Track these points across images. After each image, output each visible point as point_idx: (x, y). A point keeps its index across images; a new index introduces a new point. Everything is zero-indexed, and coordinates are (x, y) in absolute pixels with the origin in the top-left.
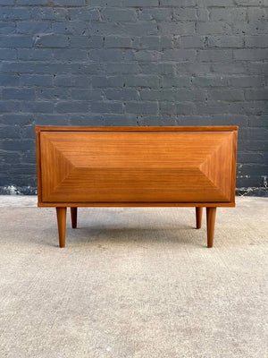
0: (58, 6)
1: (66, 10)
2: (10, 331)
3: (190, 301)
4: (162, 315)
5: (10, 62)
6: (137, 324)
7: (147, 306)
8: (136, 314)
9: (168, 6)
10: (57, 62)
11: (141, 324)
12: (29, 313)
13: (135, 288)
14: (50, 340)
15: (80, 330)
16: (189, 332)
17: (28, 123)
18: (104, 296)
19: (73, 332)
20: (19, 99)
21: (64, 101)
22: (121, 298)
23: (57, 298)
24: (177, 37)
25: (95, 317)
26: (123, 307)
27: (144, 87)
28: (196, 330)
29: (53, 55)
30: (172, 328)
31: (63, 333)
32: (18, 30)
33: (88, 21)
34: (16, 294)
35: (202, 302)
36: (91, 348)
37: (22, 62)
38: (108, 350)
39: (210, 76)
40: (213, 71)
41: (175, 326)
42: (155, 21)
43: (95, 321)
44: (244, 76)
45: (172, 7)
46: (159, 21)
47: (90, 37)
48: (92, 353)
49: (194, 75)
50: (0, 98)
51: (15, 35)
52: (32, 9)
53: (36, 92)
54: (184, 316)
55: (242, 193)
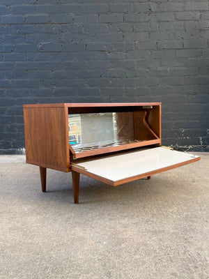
0: (54, 23)
1: (59, 26)
4: (137, 224)
6: (121, 229)
9: (130, 22)
10: (54, 62)
11: (124, 229)
14: (66, 239)
15: (84, 233)
19: (81, 234)
20: (28, 88)
21: (59, 88)
24: (136, 42)
25: (93, 225)
27: (115, 77)
29: (51, 56)
32: (27, 40)
33: (75, 33)
35: (162, 216)
36: (93, 243)
37: (29, 62)
38: (105, 243)
39: (160, 68)
40: (162, 65)
42: (120, 32)
45: (132, 22)
46: (124, 32)
47: (76, 44)
48: (94, 245)
49: (149, 68)
50: (14, 87)
51: (25, 44)
52: (37, 25)
53: (39, 82)
54: (151, 224)
55: (185, 149)
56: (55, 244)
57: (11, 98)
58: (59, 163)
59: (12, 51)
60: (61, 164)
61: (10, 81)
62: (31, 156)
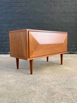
0: (23, 2)
1: (25, 3)
2: (14, 89)
3: (67, 81)
4: (60, 85)
5: (10, 18)
6: (53, 87)
7: (54, 82)
8: (52, 84)
9: (53, 2)
10: (23, 18)
11: (54, 87)
12: (20, 84)
13: (50, 77)
14: (27, 91)
15: (36, 89)
16: (69, 89)
18: (41, 79)
19: (34, 89)
20: (13, 28)
22: (46, 80)
23: (27, 80)
24: (56, 10)
25: (39, 85)
26: (47, 82)
27: (47, 24)
28: (71, 89)
29: (22, 16)
30: (64, 88)
31: (31, 89)
32: (12, 9)
33: (31, 6)
34: (15, 79)
35: (71, 81)
36: (40, 94)
37: (13, 18)
38: (45, 94)
39: (65, 21)
40: (66, 19)
41: (65, 88)
42: (49, 6)
43: (40, 86)
44: (74, 21)
45: (54, 2)
46: (51, 6)
47: (32, 11)
48: (40, 95)
50: (7, 28)
51: (12, 11)
52: (16, 3)
53: (17, 26)
54: (66, 85)
55: (74, 53)
56: (21, 94)
57: (6, 32)
58: (24, 56)
59: (6, 13)
60: (25, 56)
61: (6, 25)
62: (12, 54)
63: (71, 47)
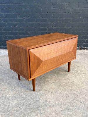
3: (71, 104)
5: (8, 4)
7: (58, 107)
8: (55, 110)
10: (24, 4)
12: (21, 109)
17: (15, 26)
18: (44, 101)
20: (12, 18)
21: (27, 18)
25: (41, 111)
27: (54, 13)
34: (16, 99)
35: (76, 105)
37: (12, 4)
39: (78, 8)
40: (79, 7)
43: (41, 114)
49: (72, 8)
53: (17, 15)
54: (70, 112)
55: (86, 49)
57: (4, 23)
58: (25, 75)
61: (3, 14)
63: (82, 41)
